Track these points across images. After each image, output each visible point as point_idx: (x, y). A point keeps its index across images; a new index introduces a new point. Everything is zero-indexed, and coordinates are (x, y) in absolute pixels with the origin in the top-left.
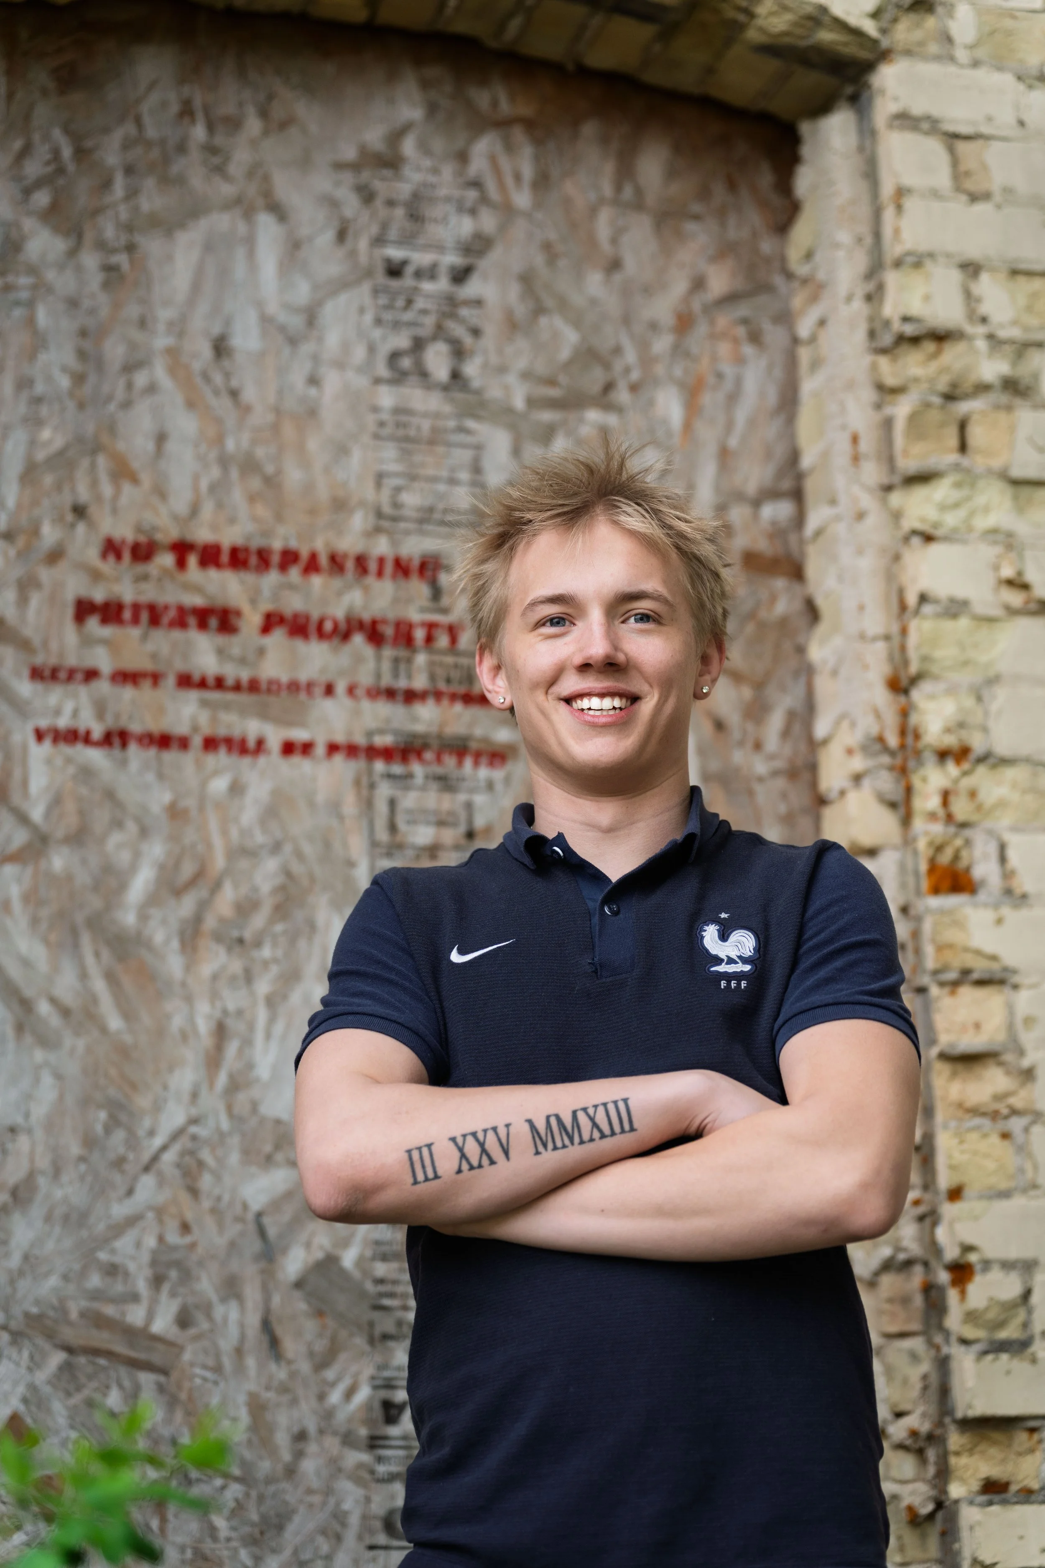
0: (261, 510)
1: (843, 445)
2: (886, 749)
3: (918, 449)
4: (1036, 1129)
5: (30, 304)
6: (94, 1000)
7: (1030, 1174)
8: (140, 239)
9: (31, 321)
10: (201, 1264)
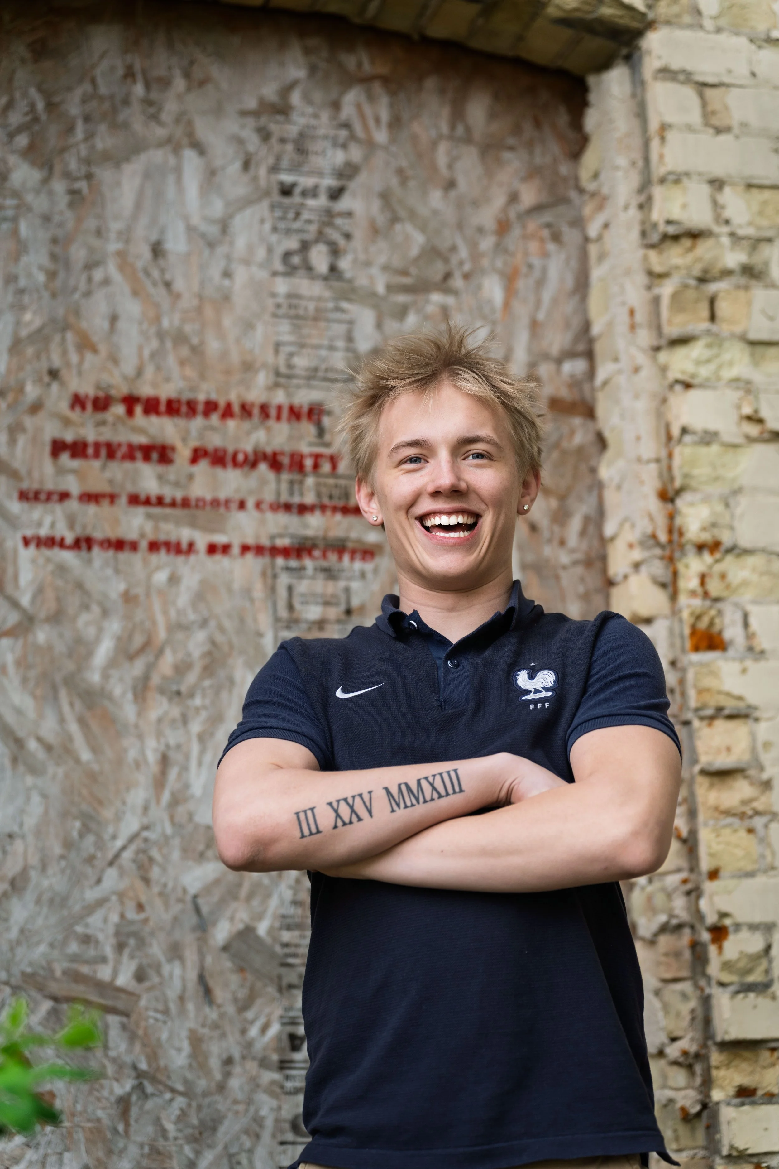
0: (189, 372)
1: (623, 318)
2: (658, 544)
3: (680, 319)
4: (773, 826)
5: (15, 220)
6: (70, 739)
7: (769, 858)
8: (95, 170)
9: (15, 233)
10: (152, 934)
